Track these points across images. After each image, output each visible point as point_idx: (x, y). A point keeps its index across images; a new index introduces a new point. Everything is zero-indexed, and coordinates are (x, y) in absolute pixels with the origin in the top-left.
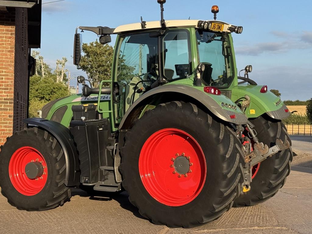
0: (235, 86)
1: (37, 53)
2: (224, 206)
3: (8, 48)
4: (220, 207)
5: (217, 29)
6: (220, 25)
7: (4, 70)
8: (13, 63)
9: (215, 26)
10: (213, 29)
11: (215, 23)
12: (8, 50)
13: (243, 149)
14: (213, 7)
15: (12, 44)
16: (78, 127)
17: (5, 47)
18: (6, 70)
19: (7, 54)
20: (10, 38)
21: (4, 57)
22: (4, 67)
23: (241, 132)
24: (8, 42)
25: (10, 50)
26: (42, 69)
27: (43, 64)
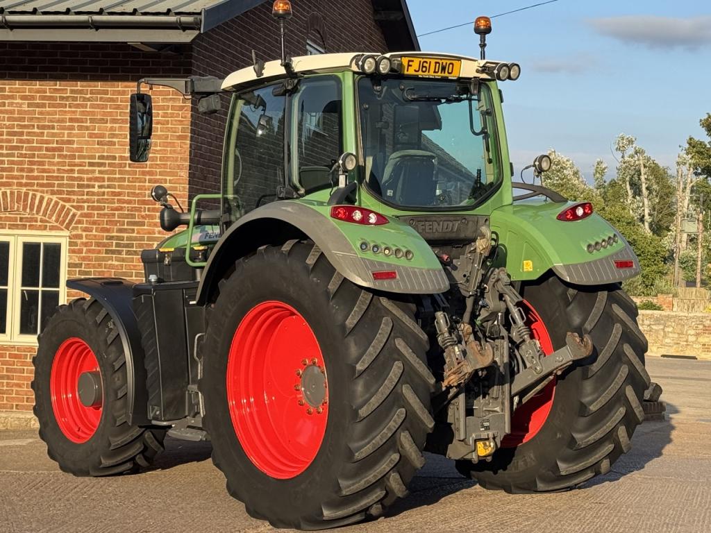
0: (505, 204)
1: (629, 141)
2: (363, 482)
3: (177, 130)
4: (353, 484)
5: (435, 72)
6: (444, 62)
7: (168, 178)
8: (187, 161)
9: (426, 65)
10: (420, 72)
11: (423, 58)
12: (178, 134)
13: (454, 352)
14: (479, 19)
15: (186, 123)
16: (142, 296)
17: (172, 128)
18: (172, 178)
19: (176, 144)
20: (181, 108)
21: (169, 149)
22: (169, 170)
23: (500, 314)
24: (176, 117)
25: (180, 134)
26: (643, 177)
27: (645, 167)
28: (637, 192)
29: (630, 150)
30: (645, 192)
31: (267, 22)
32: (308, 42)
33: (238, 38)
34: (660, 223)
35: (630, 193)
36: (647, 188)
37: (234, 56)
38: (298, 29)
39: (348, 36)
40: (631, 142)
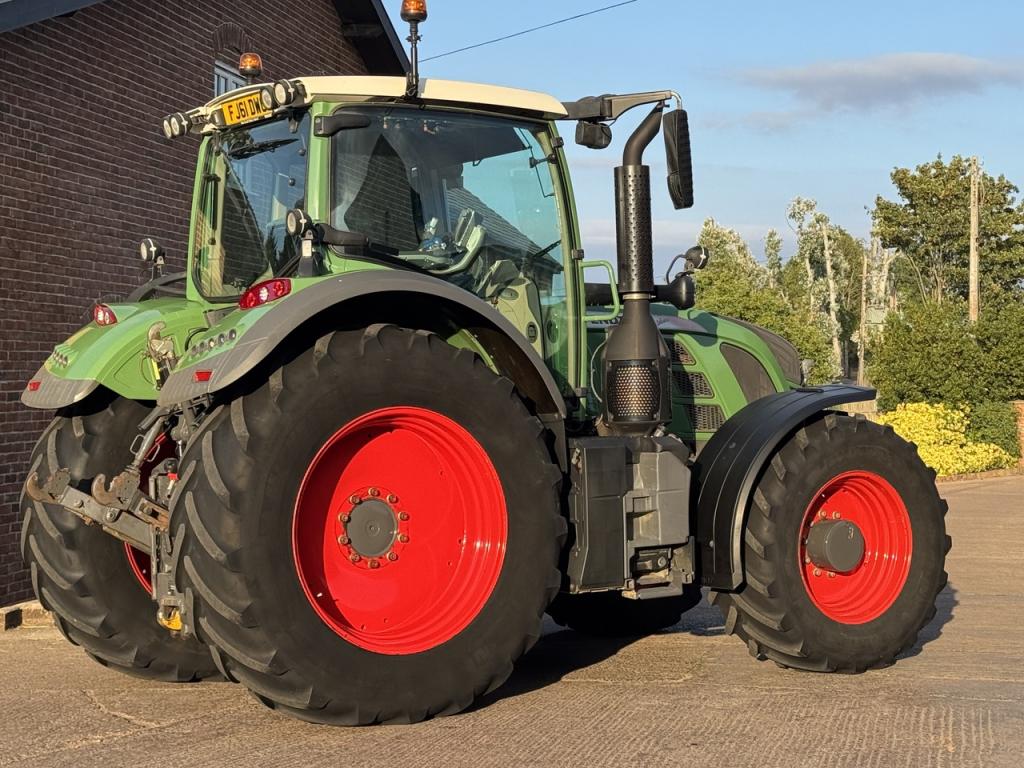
1: (807, 206)
5: (253, 114)
9: (242, 107)
26: (827, 253)
27: (829, 238)
28: (820, 272)
29: (810, 218)
30: (830, 272)
31: (137, 34)
32: (217, 63)
33: (79, 56)
34: (854, 312)
35: (811, 273)
36: (833, 267)
37: (71, 81)
38: (196, 45)
39: (294, 57)
40: (810, 207)
